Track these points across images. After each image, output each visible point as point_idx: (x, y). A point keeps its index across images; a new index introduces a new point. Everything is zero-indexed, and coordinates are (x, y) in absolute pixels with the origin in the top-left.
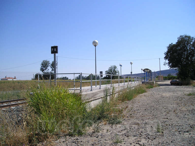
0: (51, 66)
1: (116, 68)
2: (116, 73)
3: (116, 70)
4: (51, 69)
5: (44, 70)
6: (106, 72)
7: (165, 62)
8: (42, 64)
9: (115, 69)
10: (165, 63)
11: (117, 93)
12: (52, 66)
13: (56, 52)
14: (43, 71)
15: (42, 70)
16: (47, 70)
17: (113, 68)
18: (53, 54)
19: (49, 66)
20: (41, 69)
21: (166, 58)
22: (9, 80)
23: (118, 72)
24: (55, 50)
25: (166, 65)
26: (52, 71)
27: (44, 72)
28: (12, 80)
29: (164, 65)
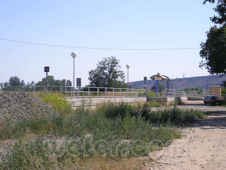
1: (117, 63)
2: (117, 77)
3: (117, 69)
6: (90, 73)
7: (202, 61)
9: (114, 66)
10: (202, 64)
11: (95, 105)
13: (48, 71)
17: (109, 64)
18: (46, 73)
21: (203, 54)
23: (122, 75)
24: (47, 69)
25: (203, 67)
29: (200, 66)
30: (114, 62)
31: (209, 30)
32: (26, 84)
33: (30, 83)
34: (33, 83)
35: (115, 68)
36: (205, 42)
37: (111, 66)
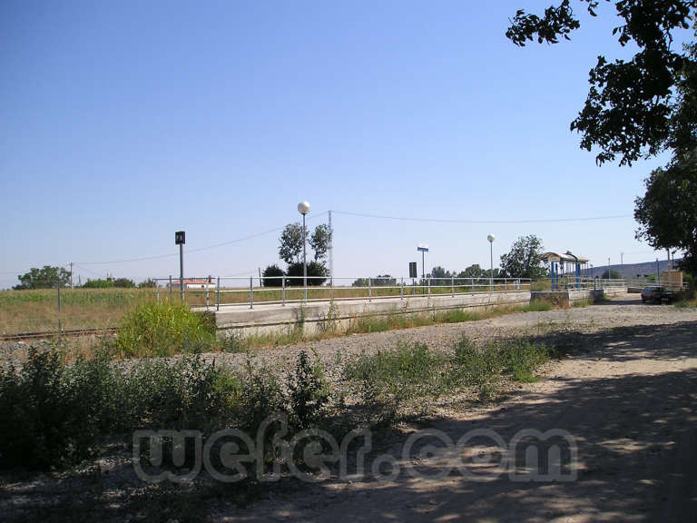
0: (314, 244)
4: (314, 252)
5: (290, 256)
6: (502, 258)
8: (284, 238)
9: (534, 248)
12: (315, 241)
13: (183, 241)
14: (289, 260)
15: (285, 255)
16: (301, 254)
17: (527, 245)
18: (179, 246)
19: (306, 242)
20: (281, 253)
22: (191, 286)
24: (181, 238)
26: (316, 258)
27: (290, 263)
28: (200, 286)
29: (636, 237)
30: (534, 243)
31: (649, 176)
35: (536, 250)
36: (643, 196)
37: (530, 248)
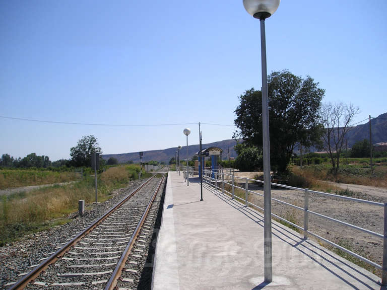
1: (95, 141)
3: (94, 146)
7: (237, 131)
9: (93, 143)
10: (236, 134)
21: (238, 122)
32: (15, 159)
33: (18, 158)
34: (20, 158)
37: (90, 144)
